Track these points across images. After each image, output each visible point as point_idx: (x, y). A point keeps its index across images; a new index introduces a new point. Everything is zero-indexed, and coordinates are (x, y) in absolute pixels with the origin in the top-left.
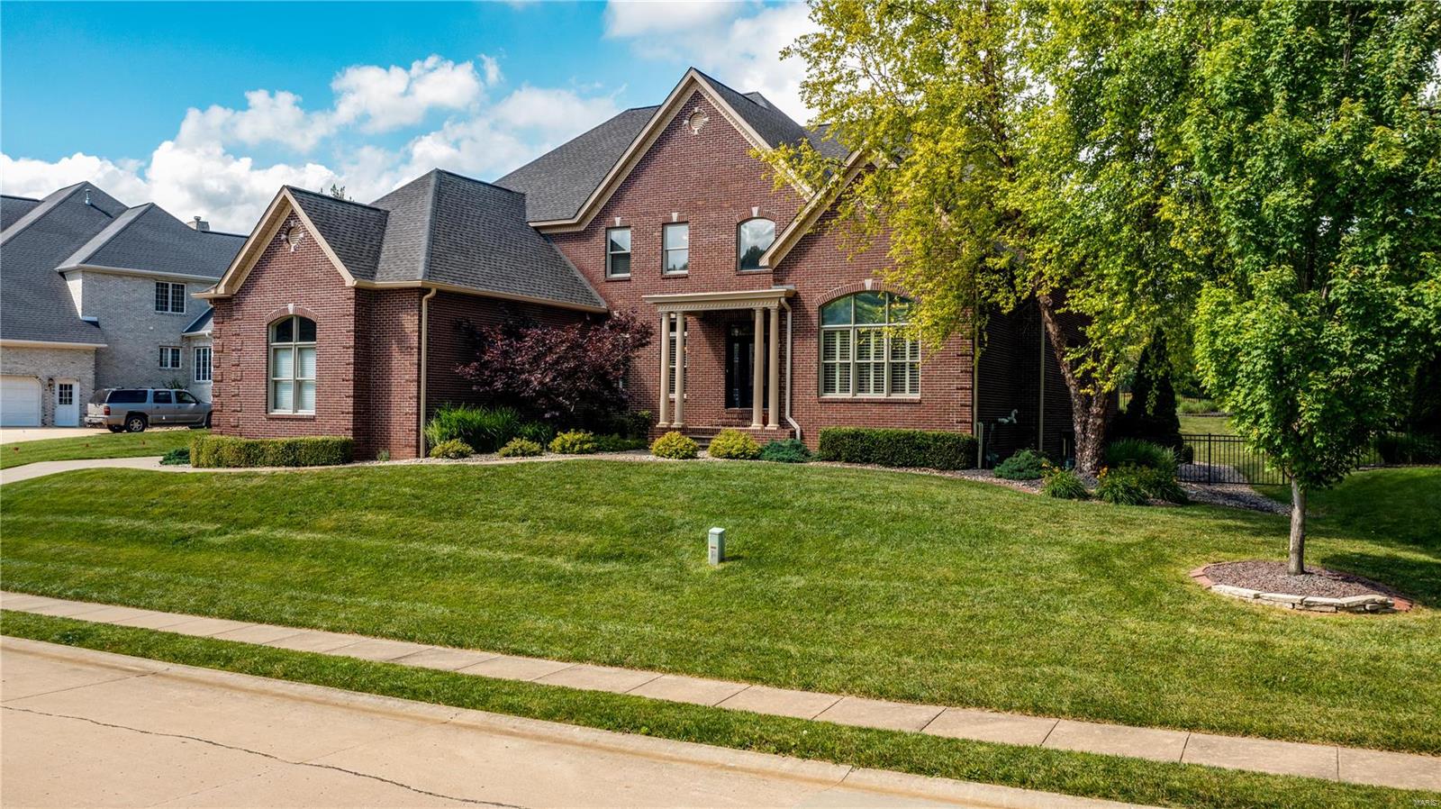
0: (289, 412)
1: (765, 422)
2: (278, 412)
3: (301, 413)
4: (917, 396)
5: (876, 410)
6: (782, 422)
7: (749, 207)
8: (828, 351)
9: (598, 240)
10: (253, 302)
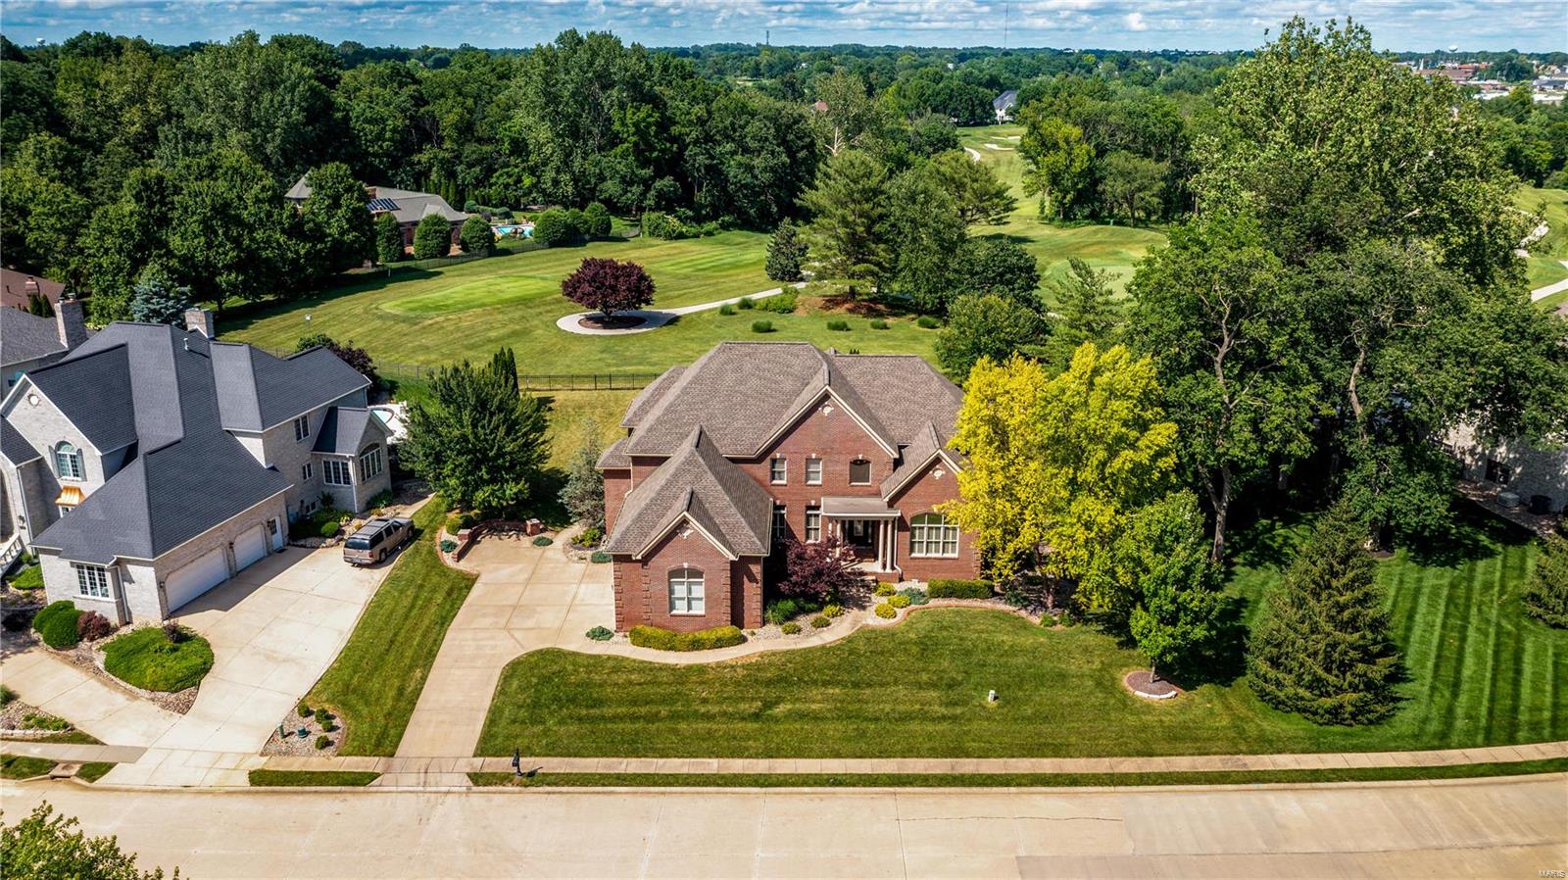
0: (685, 612)
1: (884, 567)
2: (674, 612)
3: (691, 612)
4: (956, 555)
5: (937, 562)
6: (893, 568)
7: (857, 454)
8: (913, 536)
9: (767, 463)
10: (656, 560)
